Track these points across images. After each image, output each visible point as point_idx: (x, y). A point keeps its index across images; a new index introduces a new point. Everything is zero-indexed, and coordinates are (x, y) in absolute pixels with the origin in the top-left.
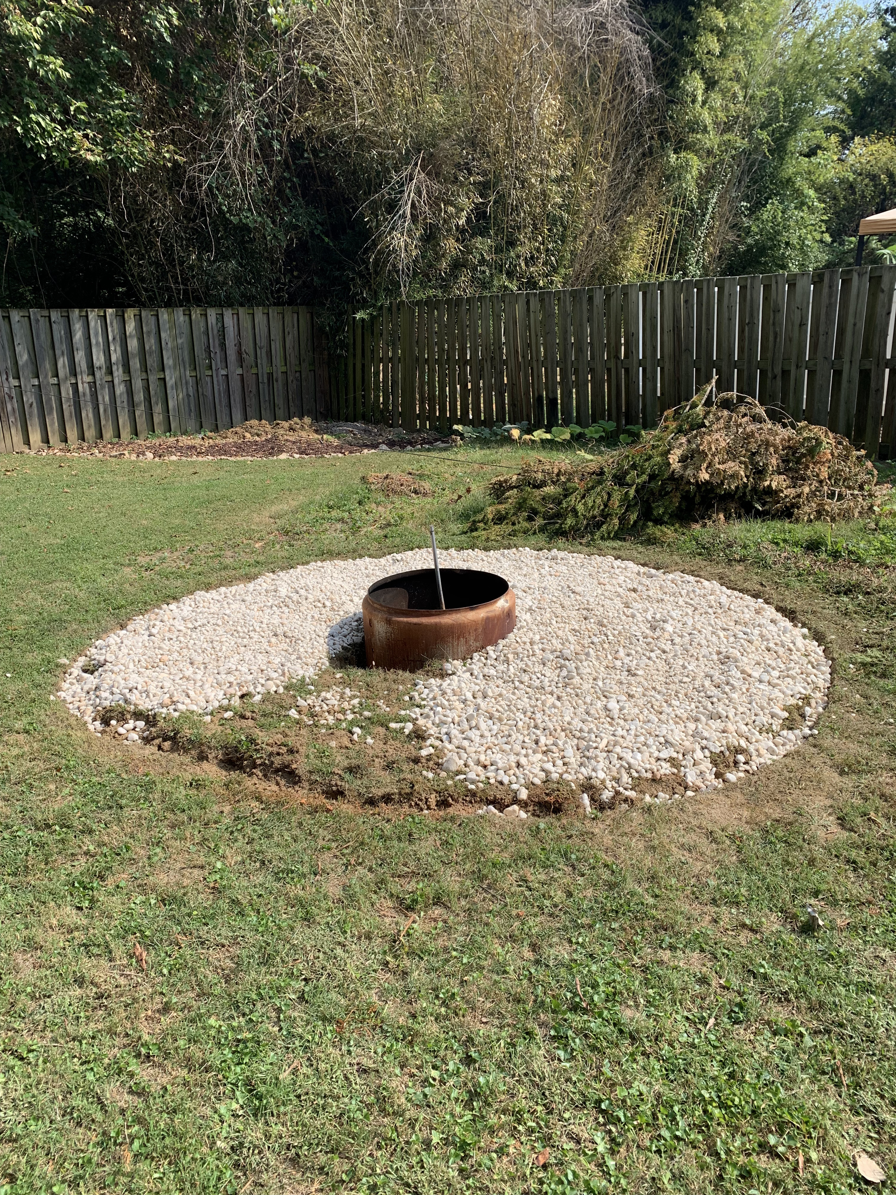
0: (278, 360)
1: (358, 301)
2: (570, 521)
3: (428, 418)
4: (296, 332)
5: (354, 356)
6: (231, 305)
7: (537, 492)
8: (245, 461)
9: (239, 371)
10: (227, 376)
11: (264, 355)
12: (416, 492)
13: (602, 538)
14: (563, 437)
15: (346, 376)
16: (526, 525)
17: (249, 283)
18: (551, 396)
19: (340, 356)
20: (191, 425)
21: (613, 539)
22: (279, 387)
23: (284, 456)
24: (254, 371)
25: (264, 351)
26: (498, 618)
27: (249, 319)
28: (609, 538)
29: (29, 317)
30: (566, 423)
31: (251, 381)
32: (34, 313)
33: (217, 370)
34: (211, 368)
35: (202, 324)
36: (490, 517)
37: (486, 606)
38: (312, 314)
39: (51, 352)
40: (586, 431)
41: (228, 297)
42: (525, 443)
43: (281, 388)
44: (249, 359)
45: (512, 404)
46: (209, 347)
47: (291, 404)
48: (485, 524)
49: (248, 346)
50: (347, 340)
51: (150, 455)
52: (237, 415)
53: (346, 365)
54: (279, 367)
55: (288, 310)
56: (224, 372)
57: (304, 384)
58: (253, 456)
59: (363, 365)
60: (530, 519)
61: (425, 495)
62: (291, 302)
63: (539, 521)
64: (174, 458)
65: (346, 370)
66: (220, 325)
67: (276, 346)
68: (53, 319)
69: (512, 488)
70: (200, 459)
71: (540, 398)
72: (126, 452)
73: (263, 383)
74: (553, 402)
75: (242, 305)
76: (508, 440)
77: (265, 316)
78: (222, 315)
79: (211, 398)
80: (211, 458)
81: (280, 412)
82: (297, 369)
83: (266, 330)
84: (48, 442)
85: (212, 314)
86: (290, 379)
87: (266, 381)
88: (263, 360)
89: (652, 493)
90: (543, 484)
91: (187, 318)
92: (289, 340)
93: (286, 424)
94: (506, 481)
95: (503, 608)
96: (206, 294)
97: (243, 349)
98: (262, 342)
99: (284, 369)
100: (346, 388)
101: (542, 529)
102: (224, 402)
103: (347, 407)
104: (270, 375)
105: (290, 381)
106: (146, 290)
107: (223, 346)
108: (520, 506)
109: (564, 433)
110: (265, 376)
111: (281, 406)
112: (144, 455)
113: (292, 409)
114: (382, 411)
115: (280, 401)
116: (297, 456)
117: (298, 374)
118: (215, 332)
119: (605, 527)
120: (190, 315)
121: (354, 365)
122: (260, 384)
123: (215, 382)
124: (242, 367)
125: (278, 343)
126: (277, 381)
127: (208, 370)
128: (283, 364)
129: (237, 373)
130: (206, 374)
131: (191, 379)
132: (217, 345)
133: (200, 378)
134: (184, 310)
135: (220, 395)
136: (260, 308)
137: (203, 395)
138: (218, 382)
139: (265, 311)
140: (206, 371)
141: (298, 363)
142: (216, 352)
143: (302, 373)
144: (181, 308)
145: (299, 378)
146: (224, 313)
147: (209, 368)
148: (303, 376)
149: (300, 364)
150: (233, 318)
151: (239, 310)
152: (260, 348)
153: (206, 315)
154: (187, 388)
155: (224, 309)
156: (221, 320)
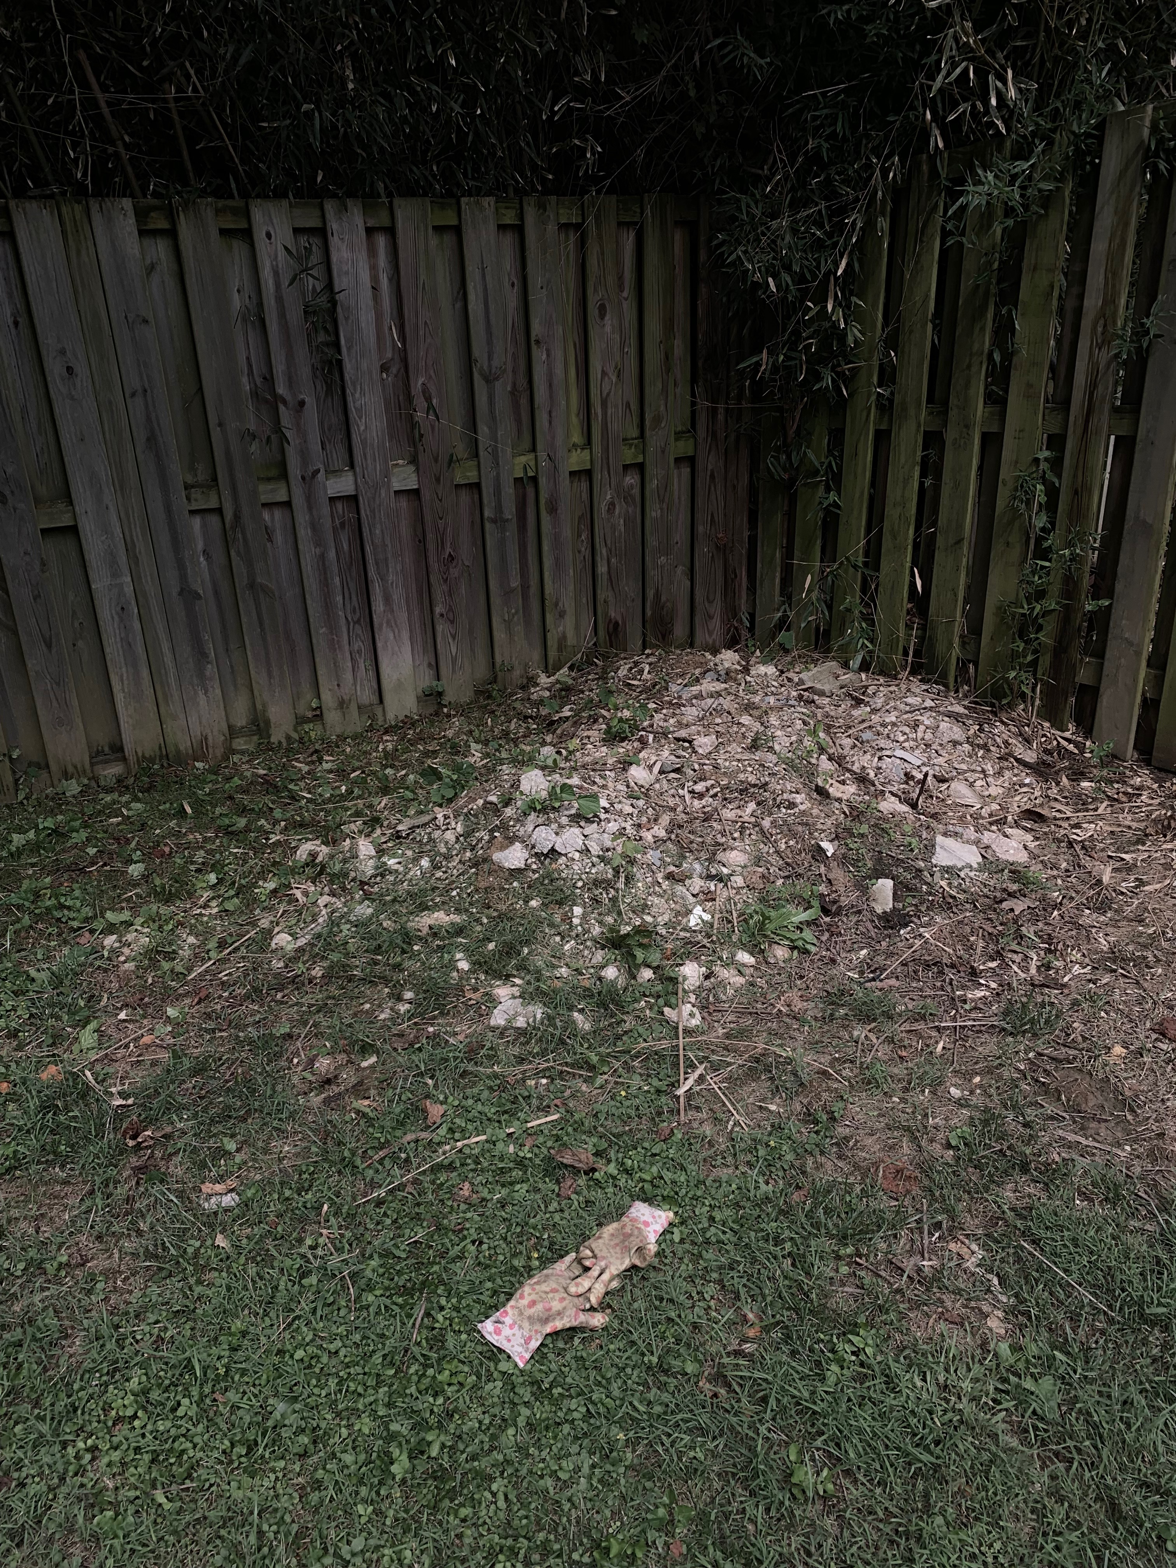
0: (557, 425)
4: (629, 309)
6: (359, 190)
9: (405, 478)
11: (503, 403)
22: (559, 533)
24: (465, 474)
25: (502, 388)
27: (439, 252)
31: (450, 517)
33: (308, 480)
34: (284, 475)
38: (696, 230)
43: (567, 532)
44: (444, 426)
46: (269, 380)
49: (436, 372)
54: (561, 453)
56: (338, 486)
57: (654, 512)
66: (314, 281)
67: (553, 368)
73: (499, 521)
75: (408, 187)
77: (509, 240)
78: (322, 233)
79: (290, 594)
82: (629, 455)
83: (512, 299)
86: (604, 495)
87: (510, 511)
88: (499, 428)
91: (161, 247)
97: (418, 383)
98: (495, 350)
99: (577, 460)
104: (527, 487)
105: (602, 507)
107: (330, 374)
110: (509, 491)
111: (568, 603)
117: (632, 478)
118: (295, 315)
120: (174, 237)
122: (488, 526)
123: (304, 532)
124: (414, 460)
125: (558, 354)
126: (553, 509)
127: (269, 479)
128: (577, 438)
129: (396, 485)
130: (264, 499)
131: (197, 522)
132: (304, 372)
133: (237, 517)
134: (141, 215)
135: (325, 582)
136: (488, 202)
137: (252, 585)
138: (314, 526)
139: (509, 218)
140: (262, 487)
141: (634, 432)
142: (302, 403)
143: (650, 470)
144: (127, 203)
145: (636, 491)
146: (334, 225)
147: (274, 472)
148: (653, 484)
149: (642, 435)
150: (372, 252)
151: (399, 214)
152: (489, 380)
153: (247, 235)
154: (181, 566)
155: (330, 207)
156: (316, 257)
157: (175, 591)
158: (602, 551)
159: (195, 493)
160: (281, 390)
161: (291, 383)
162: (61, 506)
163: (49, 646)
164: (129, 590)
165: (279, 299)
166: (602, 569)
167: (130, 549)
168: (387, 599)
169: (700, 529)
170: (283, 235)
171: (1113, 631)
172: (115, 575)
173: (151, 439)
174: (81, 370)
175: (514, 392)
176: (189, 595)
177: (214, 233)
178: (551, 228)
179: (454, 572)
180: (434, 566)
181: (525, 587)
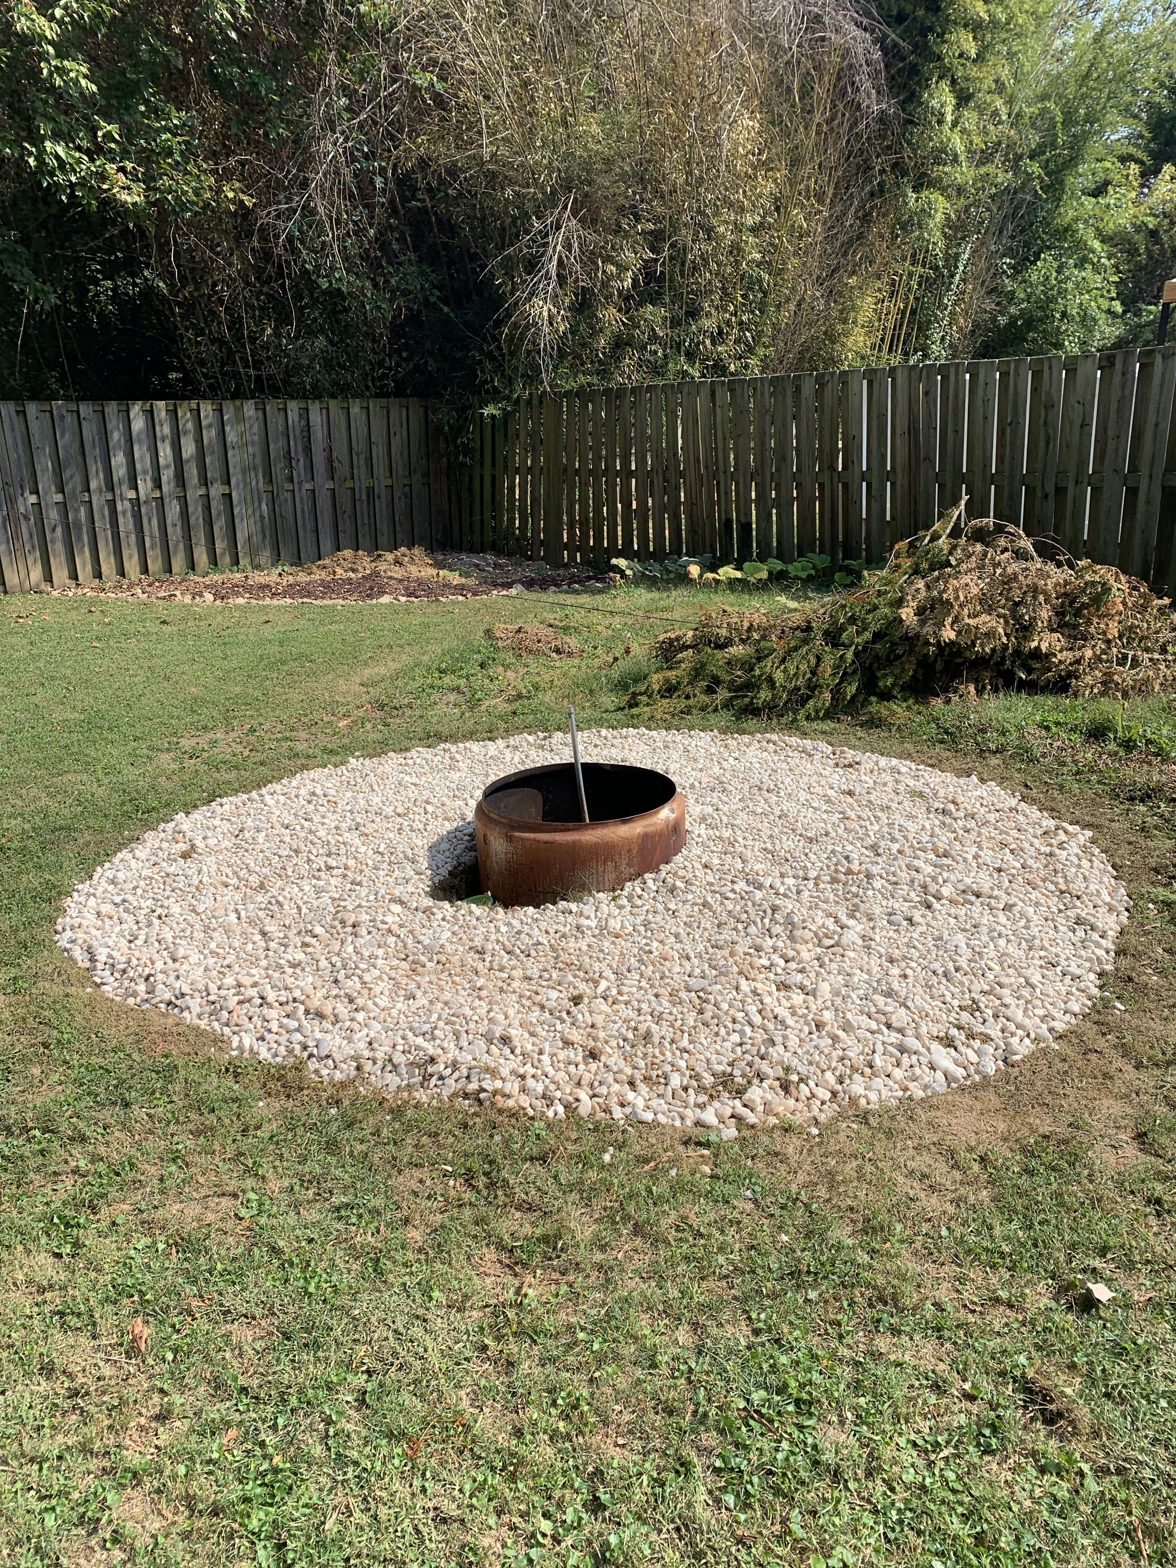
0: (380, 470)
1: (487, 392)
2: (764, 695)
3: (579, 549)
4: (405, 433)
5: (482, 464)
6: (319, 397)
7: (719, 654)
8: (334, 606)
9: (330, 485)
10: (313, 491)
11: (362, 462)
12: (558, 651)
13: (808, 718)
14: (758, 576)
15: (470, 490)
16: (704, 699)
17: (343, 367)
18: (743, 520)
19: (463, 465)
20: (265, 557)
21: (822, 719)
22: (382, 506)
23: (386, 599)
24: (349, 484)
25: (362, 457)
26: (660, 834)
27: (342, 415)
28: (817, 718)
29: (51, 412)
30: (762, 558)
31: (344, 498)
32: (58, 407)
33: (300, 483)
34: (292, 481)
35: (281, 421)
36: (656, 687)
37: (644, 817)
38: (426, 409)
39: (80, 459)
40: (790, 568)
41: (314, 386)
42: (706, 585)
43: (384, 507)
44: (343, 469)
45: (692, 531)
46: (289, 452)
47: (398, 528)
48: (650, 697)
49: (340, 451)
50: (472, 444)
51: (209, 597)
52: (327, 543)
53: (471, 477)
54: (382, 480)
55: (394, 402)
56: (308, 486)
57: (415, 501)
58: (344, 599)
59: (494, 477)
60: (710, 691)
61: (570, 654)
62: (399, 393)
63: (723, 694)
64: (241, 601)
65: (471, 483)
66: (303, 423)
67: (379, 451)
68: (82, 415)
69: (685, 647)
70: (275, 602)
71: (729, 522)
72: (178, 593)
73: (361, 501)
74: (745, 528)
75: (333, 396)
76: (684, 579)
77: (364, 411)
78: (307, 409)
79: (292, 520)
80: (289, 601)
81: (383, 540)
82: (407, 482)
83: (365, 430)
84: (77, 579)
85: (293, 407)
86: (397, 494)
87: (364, 497)
88: (361, 470)
89: (877, 658)
90: (728, 643)
91: (260, 413)
92: (396, 441)
93: (390, 557)
94: (678, 639)
95: (667, 819)
96: (286, 382)
97: (335, 455)
98: (359, 445)
99: (389, 482)
100: (471, 508)
101: (727, 705)
102: (310, 526)
103: (472, 532)
104: (370, 491)
105: (396, 498)
106: (206, 376)
107: (308, 450)
108: (697, 672)
109: (760, 570)
110: (364, 491)
111: (385, 531)
112: (201, 596)
113: (399, 536)
114: (517, 539)
115: (383, 526)
116: (403, 599)
117: (407, 489)
118: (298, 432)
119: (811, 702)
120: (264, 410)
121: (482, 477)
122: (357, 502)
123: (297, 499)
124: (333, 479)
125: (380, 447)
126: (379, 498)
127: (288, 482)
128: (388, 475)
129: (327, 487)
130: (286, 488)
131: (265, 494)
132: (300, 449)
133: (277, 494)
134: (256, 404)
135: (303, 516)
136: (358, 400)
137: (281, 516)
138: (301, 498)
139: (364, 405)
140: (285, 485)
141: (407, 474)
142: (299, 460)
143: (413, 487)
144: (252, 401)
145: (409, 493)
146: (310, 407)
147: (289, 480)
148: (414, 492)
149: (410, 475)
150: (321, 414)
151: (330, 404)
152: (357, 454)
153: (285, 409)
154: (260, 507)
155: (309, 402)
156: (305, 417)
157: (257, 516)
158: (397, 514)
159: (266, 486)
160: (292, 455)
161: (296, 453)
162: (227, 487)
165: (293, 427)
166: (397, 520)
167: (246, 503)
168: (324, 524)
169: (432, 508)
170: (296, 409)
172: (241, 510)
174: (236, 447)
175: (366, 459)
177: (276, 409)
179: (346, 517)
180: (339, 514)
181: (370, 524)
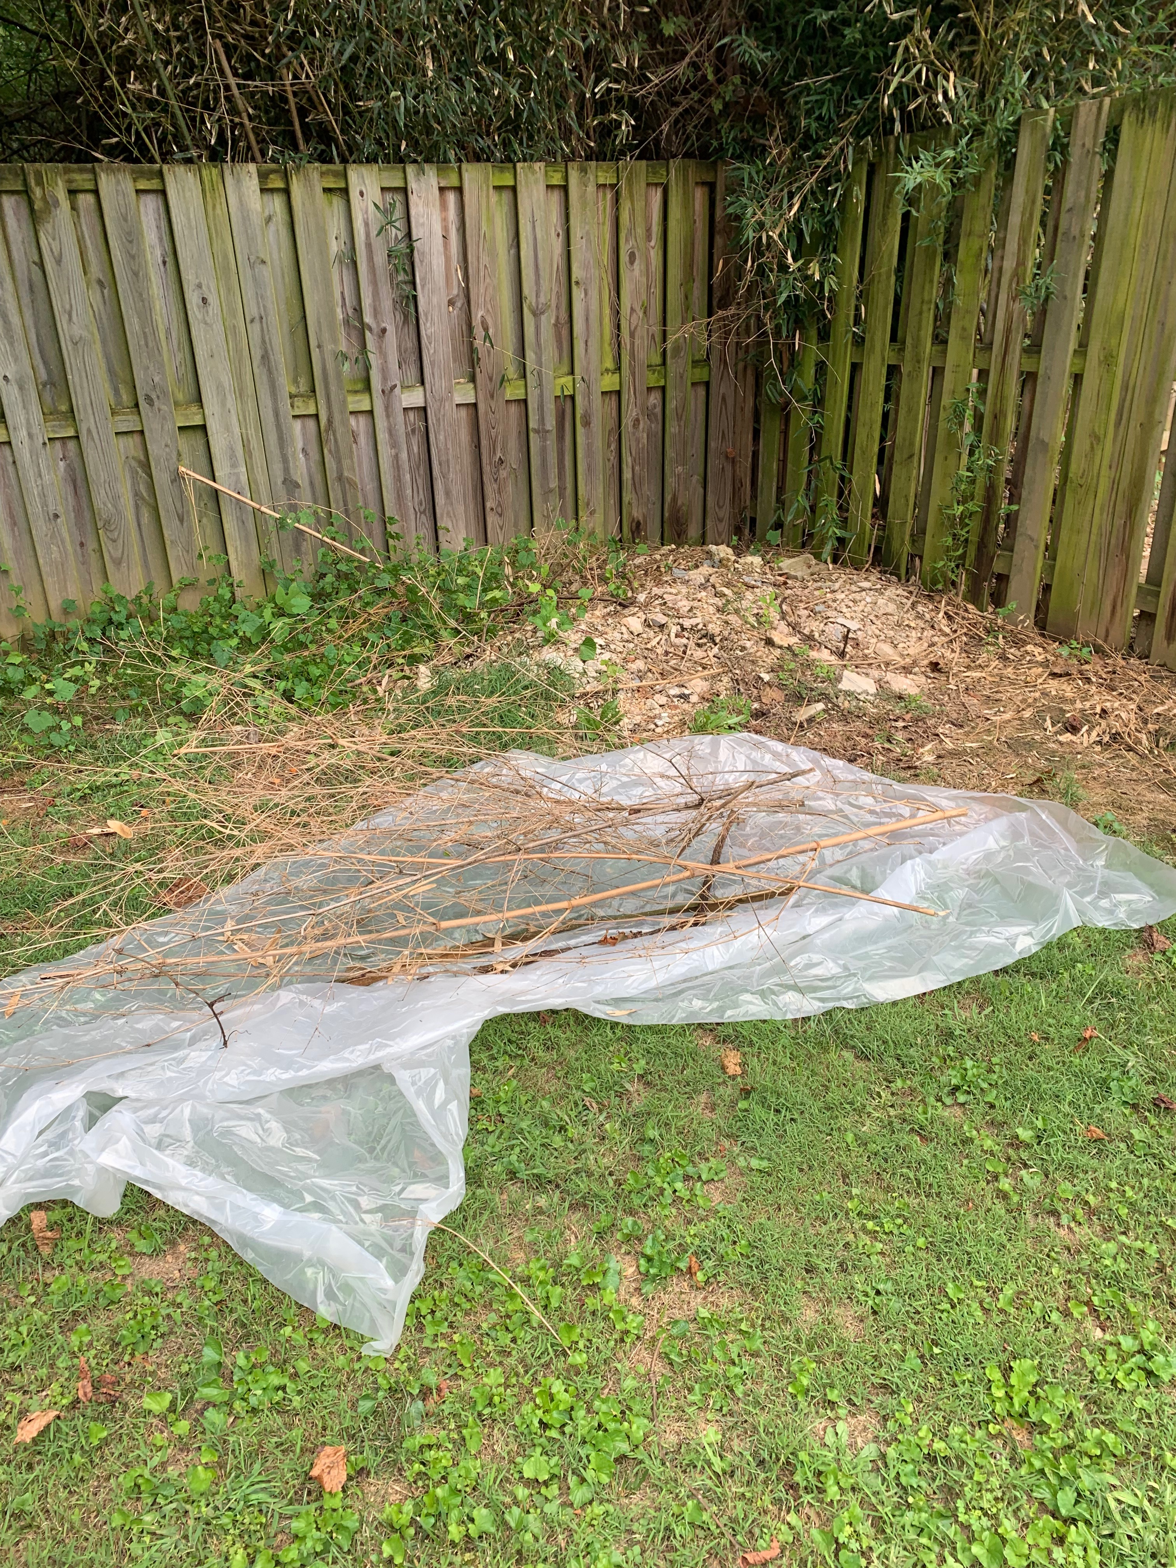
0: (592, 352)
4: (656, 256)
6: (434, 156)
9: (465, 394)
10: (422, 411)
11: (547, 333)
22: (592, 441)
24: (513, 391)
25: (548, 321)
27: (499, 206)
31: (502, 428)
33: (388, 393)
34: (368, 388)
35: (335, 226)
38: (711, 187)
43: (599, 443)
44: (498, 352)
46: (358, 310)
47: (628, 495)
49: (493, 306)
54: (595, 376)
56: (414, 398)
57: (672, 428)
62: (644, 146)
66: (395, 230)
67: (590, 304)
73: (542, 432)
75: (474, 154)
77: (556, 197)
78: (404, 191)
79: (370, 487)
82: (653, 380)
83: (557, 246)
85: (368, 185)
86: (630, 412)
87: (551, 423)
88: (543, 353)
91: (277, 202)
92: (632, 280)
97: (478, 314)
98: (542, 288)
99: (610, 382)
102: (414, 497)
104: (566, 405)
105: (627, 421)
107: (408, 306)
110: (550, 407)
111: (598, 503)
115: (593, 491)
117: (654, 399)
118: (380, 258)
120: (288, 194)
122: (532, 434)
123: (382, 436)
124: (473, 379)
125: (594, 294)
126: (587, 424)
127: (356, 392)
128: (609, 364)
129: (458, 400)
130: (351, 408)
131: (297, 425)
132: (387, 304)
133: (330, 422)
134: (263, 176)
135: (398, 478)
136: (539, 166)
137: (340, 478)
138: (391, 432)
139: (557, 179)
140: (350, 398)
141: (658, 360)
142: (384, 331)
143: (670, 393)
144: (252, 167)
145: (658, 410)
146: (413, 185)
147: (360, 386)
148: (671, 405)
149: (664, 363)
150: (444, 206)
151: (466, 176)
152: (536, 314)
153: (345, 192)
154: (285, 460)
155: (411, 169)
156: (398, 213)
157: (279, 481)
158: (627, 459)
159: (298, 402)
160: (368, 319)
161: (376, 313)
162: (194, 409)
163: (181, 521)
164: (244, 478)
165: (369, 245)
166: (627, 475)
167: (246, 444)
168: (448, 493)
169: (712, 444)
170: (374, 194)
171: (1020, 530)
172: (234, 466)
173: (265, 357)
174: (212, 299)
175: (556, 325)
176: (291, 485)
177: (319, 191)
178: (591, 189)
179: (503, 474)
180: (487, 469)
181: (562, 489)
